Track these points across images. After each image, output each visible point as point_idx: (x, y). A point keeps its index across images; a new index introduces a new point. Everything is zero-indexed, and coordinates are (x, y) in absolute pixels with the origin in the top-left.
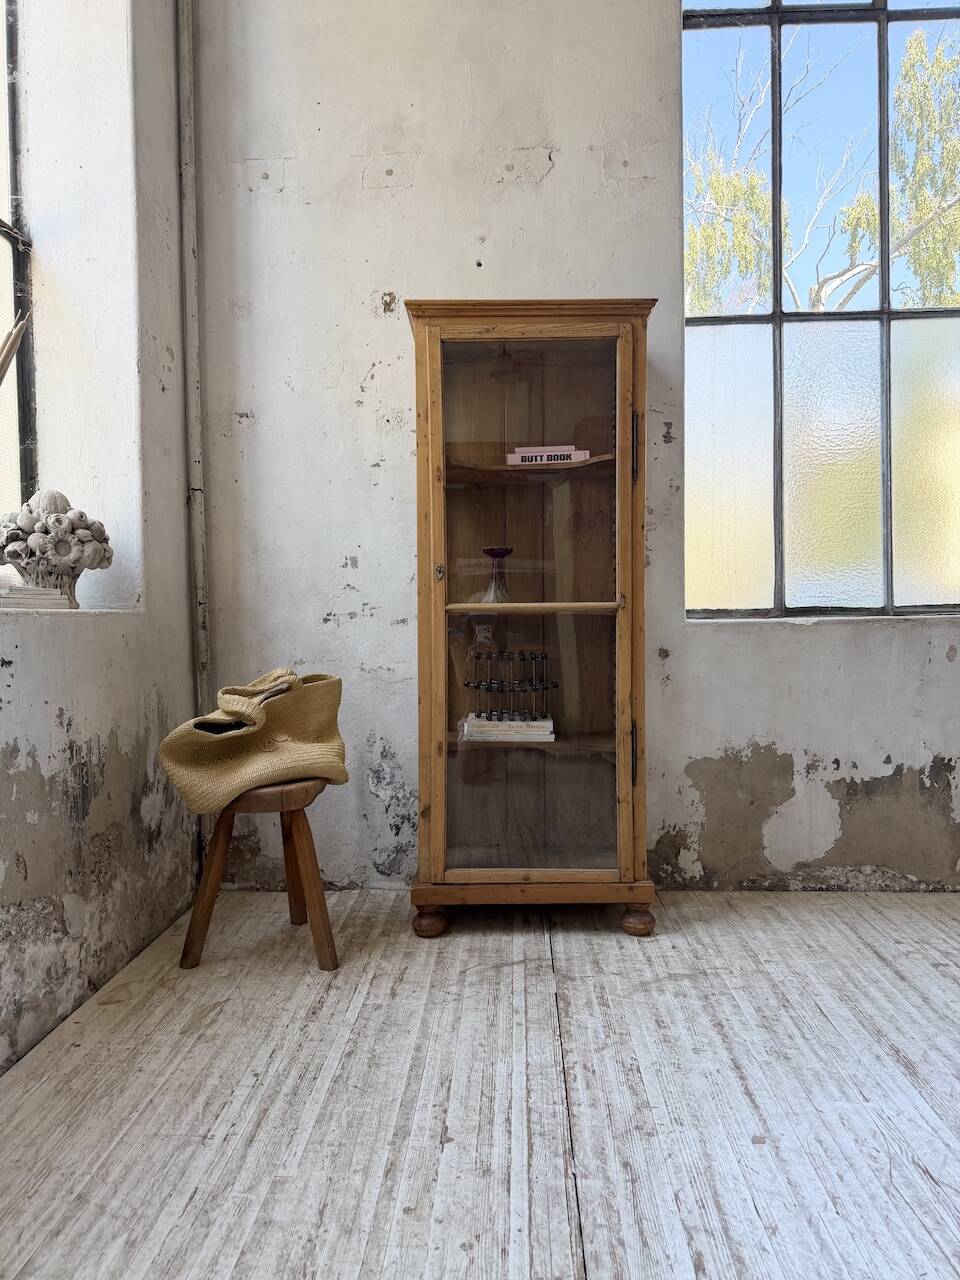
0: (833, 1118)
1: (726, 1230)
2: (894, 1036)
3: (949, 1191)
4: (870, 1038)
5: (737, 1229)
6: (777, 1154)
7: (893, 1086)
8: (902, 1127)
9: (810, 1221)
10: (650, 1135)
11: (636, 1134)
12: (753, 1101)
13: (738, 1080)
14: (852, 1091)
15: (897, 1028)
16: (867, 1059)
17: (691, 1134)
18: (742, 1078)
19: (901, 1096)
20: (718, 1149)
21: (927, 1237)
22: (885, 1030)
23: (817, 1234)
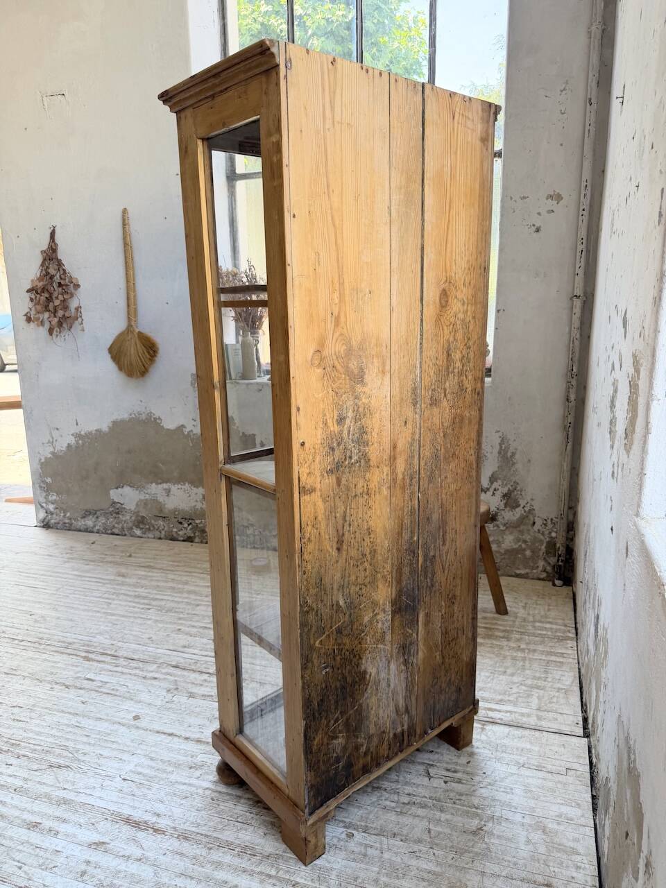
0: (125, 757)
1: (96, 691)
2: (175, 844)
3: (43, 767)
4: (182, 826)
5: (94, 694)
6: (119, 723)
7: (126, 802)
8: (92, 780)
9: (77, 714)
10: (168, 691)
11: (175, 687)
12: (165, 733)
13: (187, 736)
14: (137, 778)
15: (181, 854)
16: (161, 808)
17: (159, 703)
18: (187, 739)
19: (115, 799)
20: (140, 707)
21: (34, 742)
22: (186, 844)
23: (70, 713)
